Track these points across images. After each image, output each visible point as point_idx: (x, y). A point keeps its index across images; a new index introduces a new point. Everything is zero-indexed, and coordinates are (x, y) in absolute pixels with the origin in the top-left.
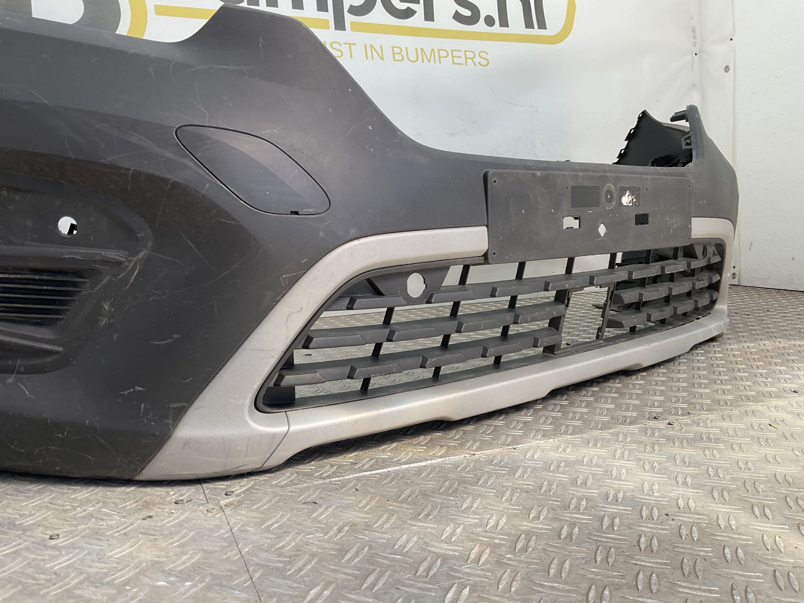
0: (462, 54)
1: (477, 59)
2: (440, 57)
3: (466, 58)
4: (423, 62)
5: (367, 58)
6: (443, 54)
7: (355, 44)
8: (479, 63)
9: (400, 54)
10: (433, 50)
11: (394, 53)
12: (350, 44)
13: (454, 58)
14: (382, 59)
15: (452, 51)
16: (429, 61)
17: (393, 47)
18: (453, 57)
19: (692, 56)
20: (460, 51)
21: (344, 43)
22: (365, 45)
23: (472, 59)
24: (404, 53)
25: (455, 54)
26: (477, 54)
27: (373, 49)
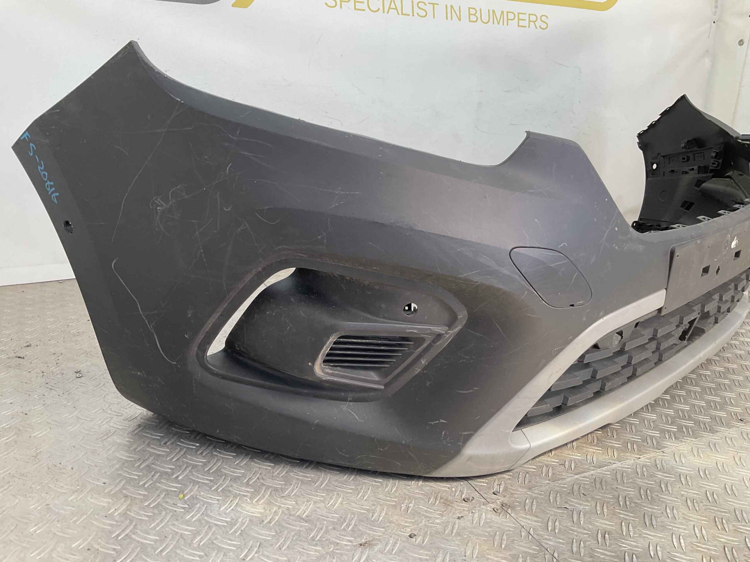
0: (526, 17)
1: (539, 23)
2: (508, 19)
3: (530, 21)
4: (493, 24)
5: (447, 19)
6: (511, 16)
7: (438, 4)
8: (540, 26)
9: (474, 15)
10: (502, 12)
11: (470, 14)
12: (433, 4)
13: (520, 21)
14: (460, 20)
15: (519, 13)
16: (498, 23)
17: (469, 8)
18: (519, 19)
19: (711, 24)
20: (525, 14)
21: (429, 3)
22: (446, 6)
23: (534, 22)
24: (478, 14)
25: (521, 16)
26: (539, 18)
27: (453, 10)
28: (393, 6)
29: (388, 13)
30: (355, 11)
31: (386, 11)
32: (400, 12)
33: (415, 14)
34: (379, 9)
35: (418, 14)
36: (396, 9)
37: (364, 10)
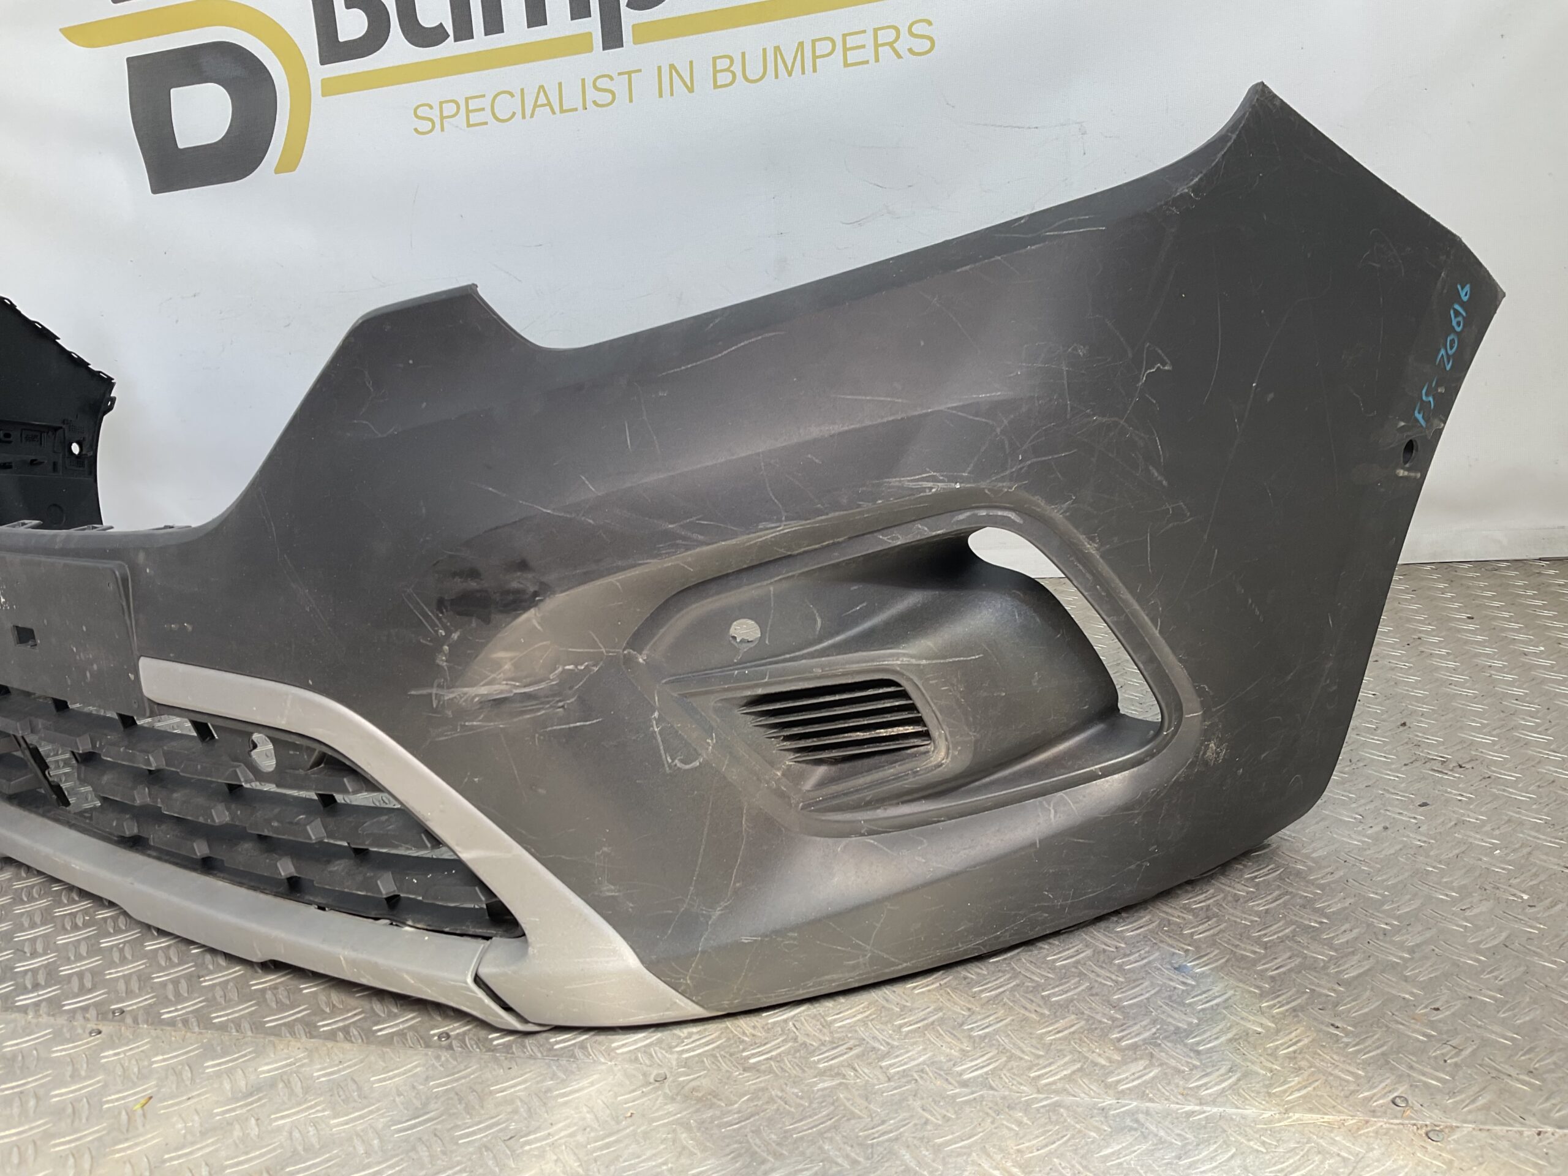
0: (868, 39)
1: (906, 42)
2: (815, 57)
3: (877, 46)
4: (777, 77)
5: (661, 96)
6: (823, 48)
8: (910, 50)
9: (727, 70)
10: (800, 45)
11: (715, 72)
12: (629, 73)
13: (849, 53)
14: (691, 90)
15: (845, 36)
16: (790, 74)
17: (715, 59)
20: (863, 32)
21: (619, 74)
22: (659, 68)
23: (891, 44)
24: (737, 68)
25: (851, 42)
26: (904, 31)
27: (674, 73)
28: (542, 100)
29: (532, 116)
30: (470, 129)
31: (528, 112)
32: (557, 108)
33: (589, 104)
34: (514, 114)
35: (595, 102)
36: (549, 104)
37: (486, 123)
